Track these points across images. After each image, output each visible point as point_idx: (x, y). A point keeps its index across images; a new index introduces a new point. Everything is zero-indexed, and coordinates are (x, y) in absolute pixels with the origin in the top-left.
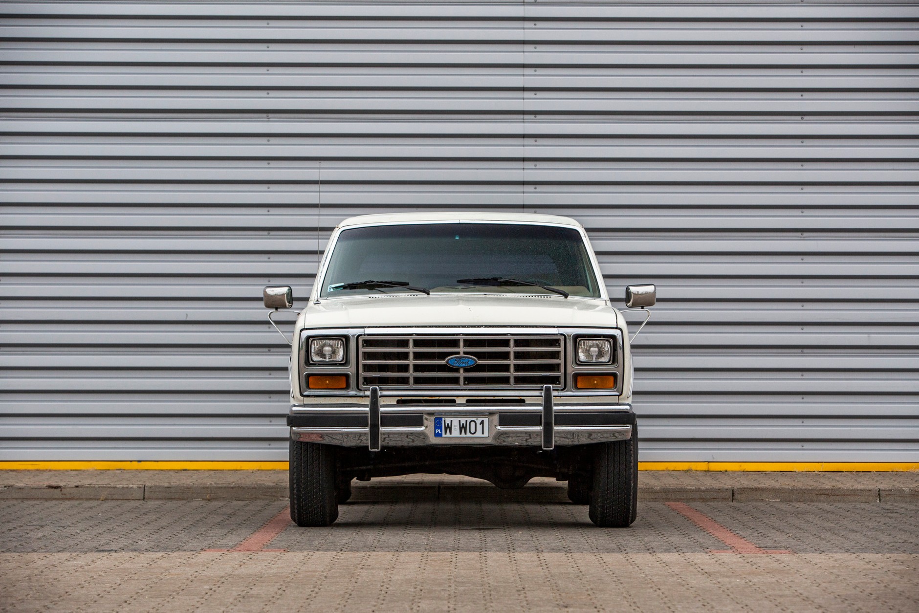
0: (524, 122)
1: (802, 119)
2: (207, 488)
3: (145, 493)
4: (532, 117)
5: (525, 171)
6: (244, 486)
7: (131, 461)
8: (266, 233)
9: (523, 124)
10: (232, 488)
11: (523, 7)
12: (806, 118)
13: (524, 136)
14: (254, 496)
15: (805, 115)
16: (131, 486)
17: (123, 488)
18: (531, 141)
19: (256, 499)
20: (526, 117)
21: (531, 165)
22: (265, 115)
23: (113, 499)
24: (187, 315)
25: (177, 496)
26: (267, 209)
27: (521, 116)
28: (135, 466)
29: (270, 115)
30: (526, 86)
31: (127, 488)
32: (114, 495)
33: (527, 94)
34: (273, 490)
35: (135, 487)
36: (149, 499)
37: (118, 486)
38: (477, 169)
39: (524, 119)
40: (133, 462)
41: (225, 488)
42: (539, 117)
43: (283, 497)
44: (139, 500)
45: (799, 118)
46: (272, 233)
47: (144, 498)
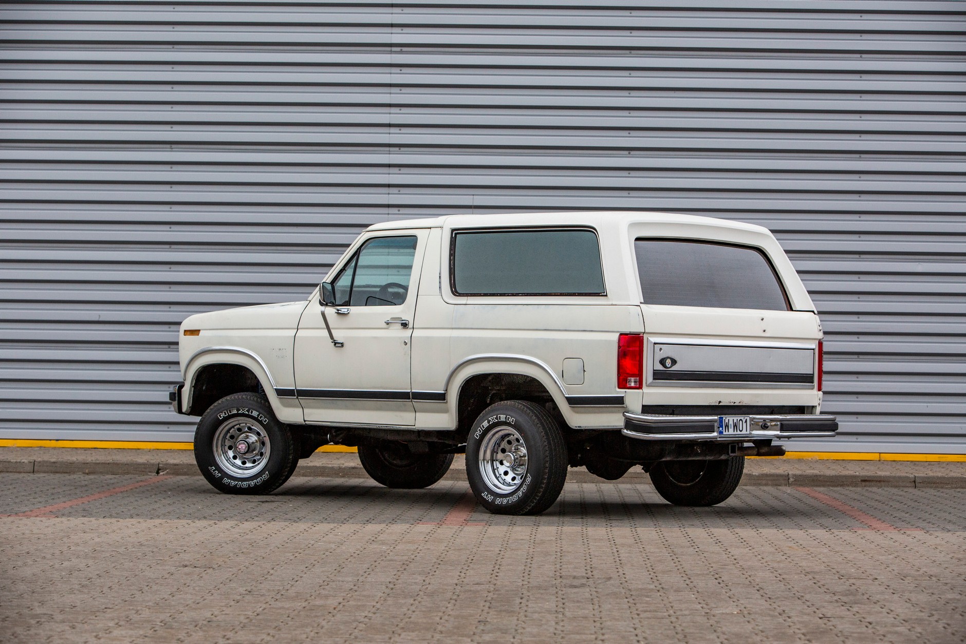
0: (389, 154)
1: (629, 153)
2: (87, 463)
3: (34, 468)
4: (397, 149)
5: (390, 196)
6: (118, 462)
7: (50, 440)
8: (168, 246)
9: (388, 155)
10: (109, 464)
11: (390, 55)
12: (632, 152)
13: (389, 166)
14: (126, 471)
15: (631, 150)
16: (23, 461)
17: (16, 462)
18: (396, 170)
19: (128, 473)
20: (392, 149)
21: (395, 190)
22: (168, 146)
23: (8, 472)
24: (99, 316)
25: (61, 470)
26: (169, 226)
27: (387, 149)
28: (54, 444)
29: (173, 146)
30: (392, 123)
31: (20, 462)
32: (8, 468)
33: (393, 130)
34: (143, 466)
35: (26, 461)
36: (38, 472)
37: (12, 461)
38: (349, 193)
39: (389, 151)
40: (52, 441)
41: (102, 463)
42: (402, 149)
43: (150, 472)
44: (30, 472)
45: (626, 152)
46: (173, 246)
47: (34, 471)
